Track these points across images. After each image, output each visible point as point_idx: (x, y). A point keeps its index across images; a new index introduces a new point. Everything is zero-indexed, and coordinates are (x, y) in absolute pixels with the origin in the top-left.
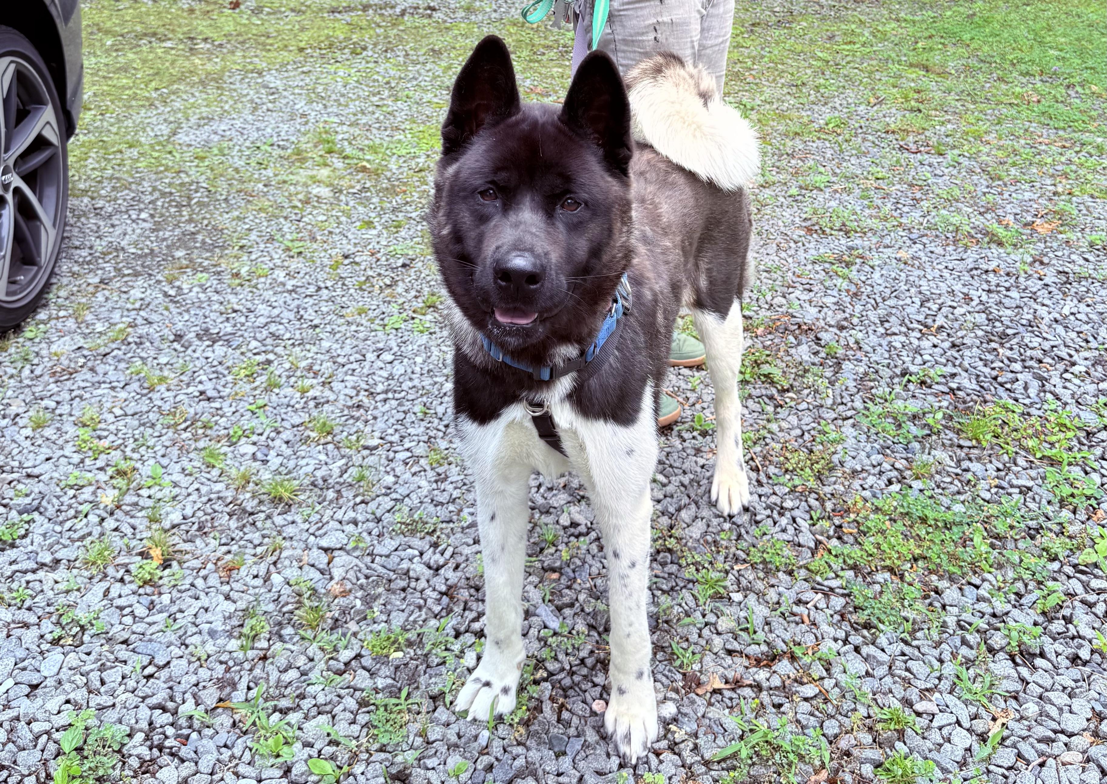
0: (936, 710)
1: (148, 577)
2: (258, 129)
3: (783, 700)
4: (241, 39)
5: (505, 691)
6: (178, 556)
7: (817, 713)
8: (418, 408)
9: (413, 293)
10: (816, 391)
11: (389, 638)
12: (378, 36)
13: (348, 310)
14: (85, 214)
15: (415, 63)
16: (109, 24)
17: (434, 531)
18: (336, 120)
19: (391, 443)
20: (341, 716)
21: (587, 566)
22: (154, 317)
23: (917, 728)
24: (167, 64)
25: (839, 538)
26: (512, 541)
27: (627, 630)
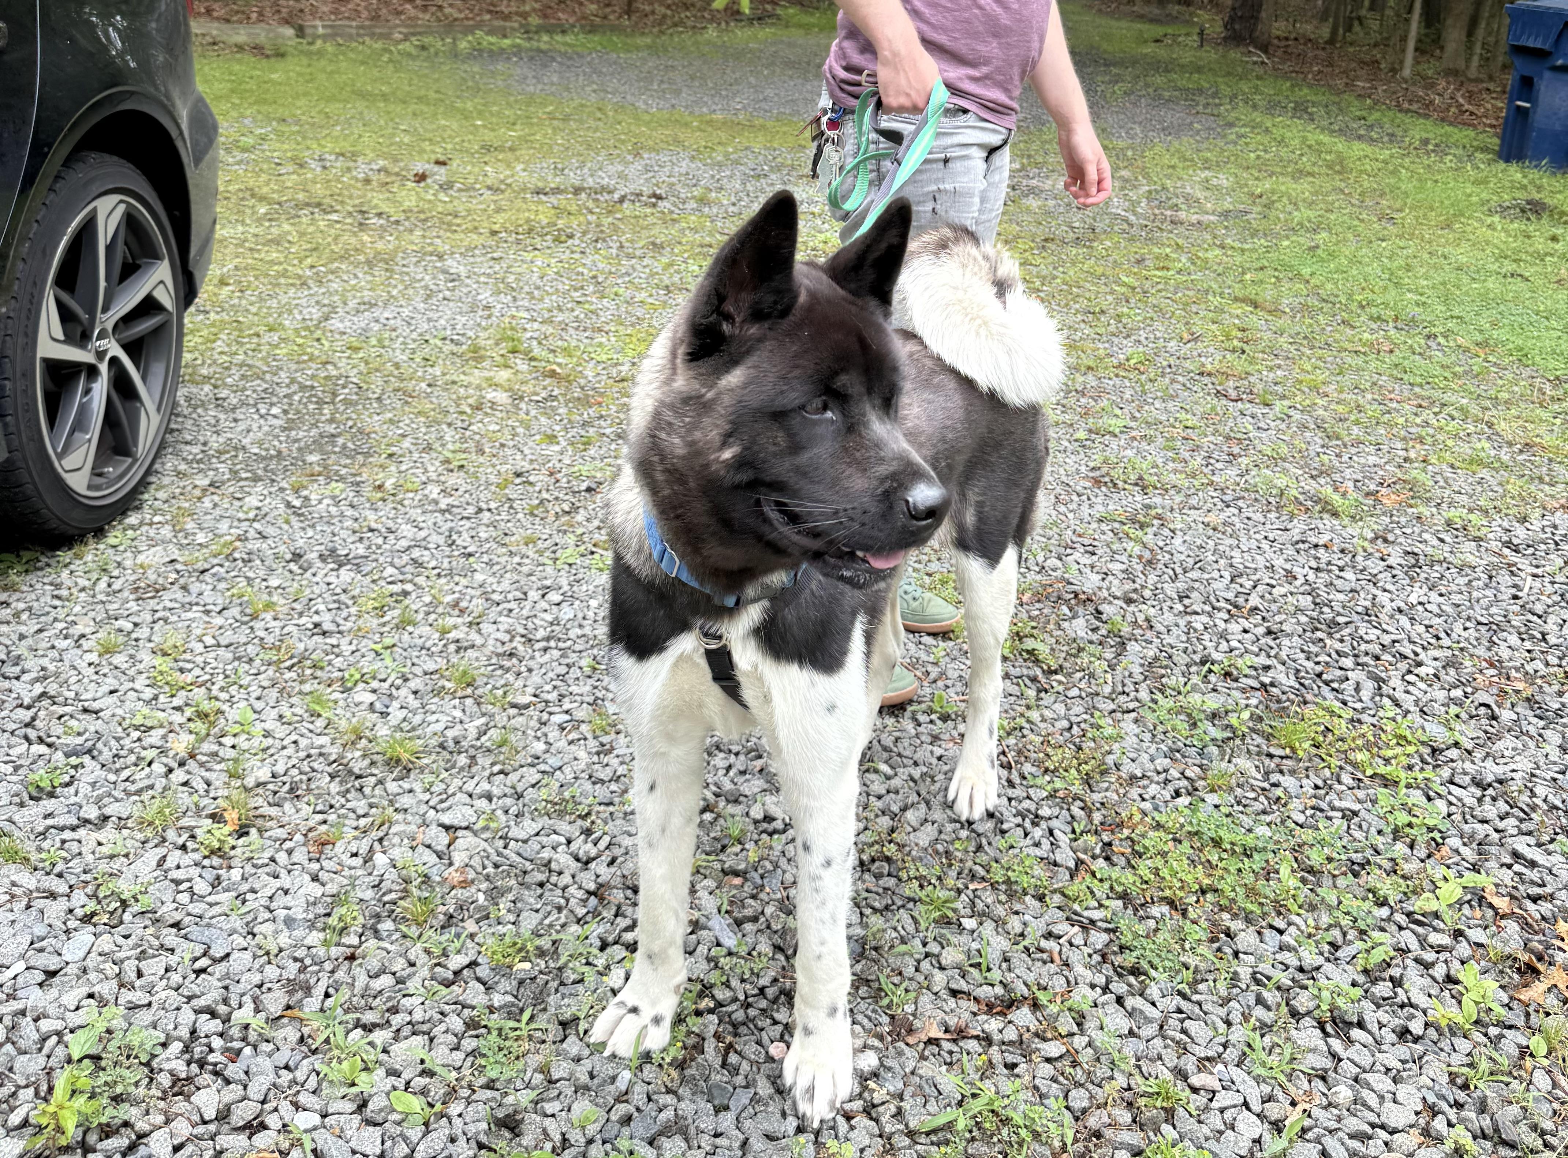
0: (1217, 1086)
1: (217, 845)
2: (429, 320)
3: (1018, 1059)
4: (422, 216)
5: (657, 1020)
6: (259, 822)
7: (1061, 1079)
8: (586, 662)
9: (596, 523)
10: (1092, 675)
11: (515, 944)
12: (589, 223)
13: (513, 539)
14: (203, 404)
15: (630, 257)
16: (265, 190)
17: (589, 814)
18: (525, 315)
19: (547, 702)
20: (441, 1038)
21: (779, 871)
22: (270, 531)
23: (1192, 1108)
24: (330, 239)
25: (1107, 859)
26: (677, 821)
27: (817, 950)
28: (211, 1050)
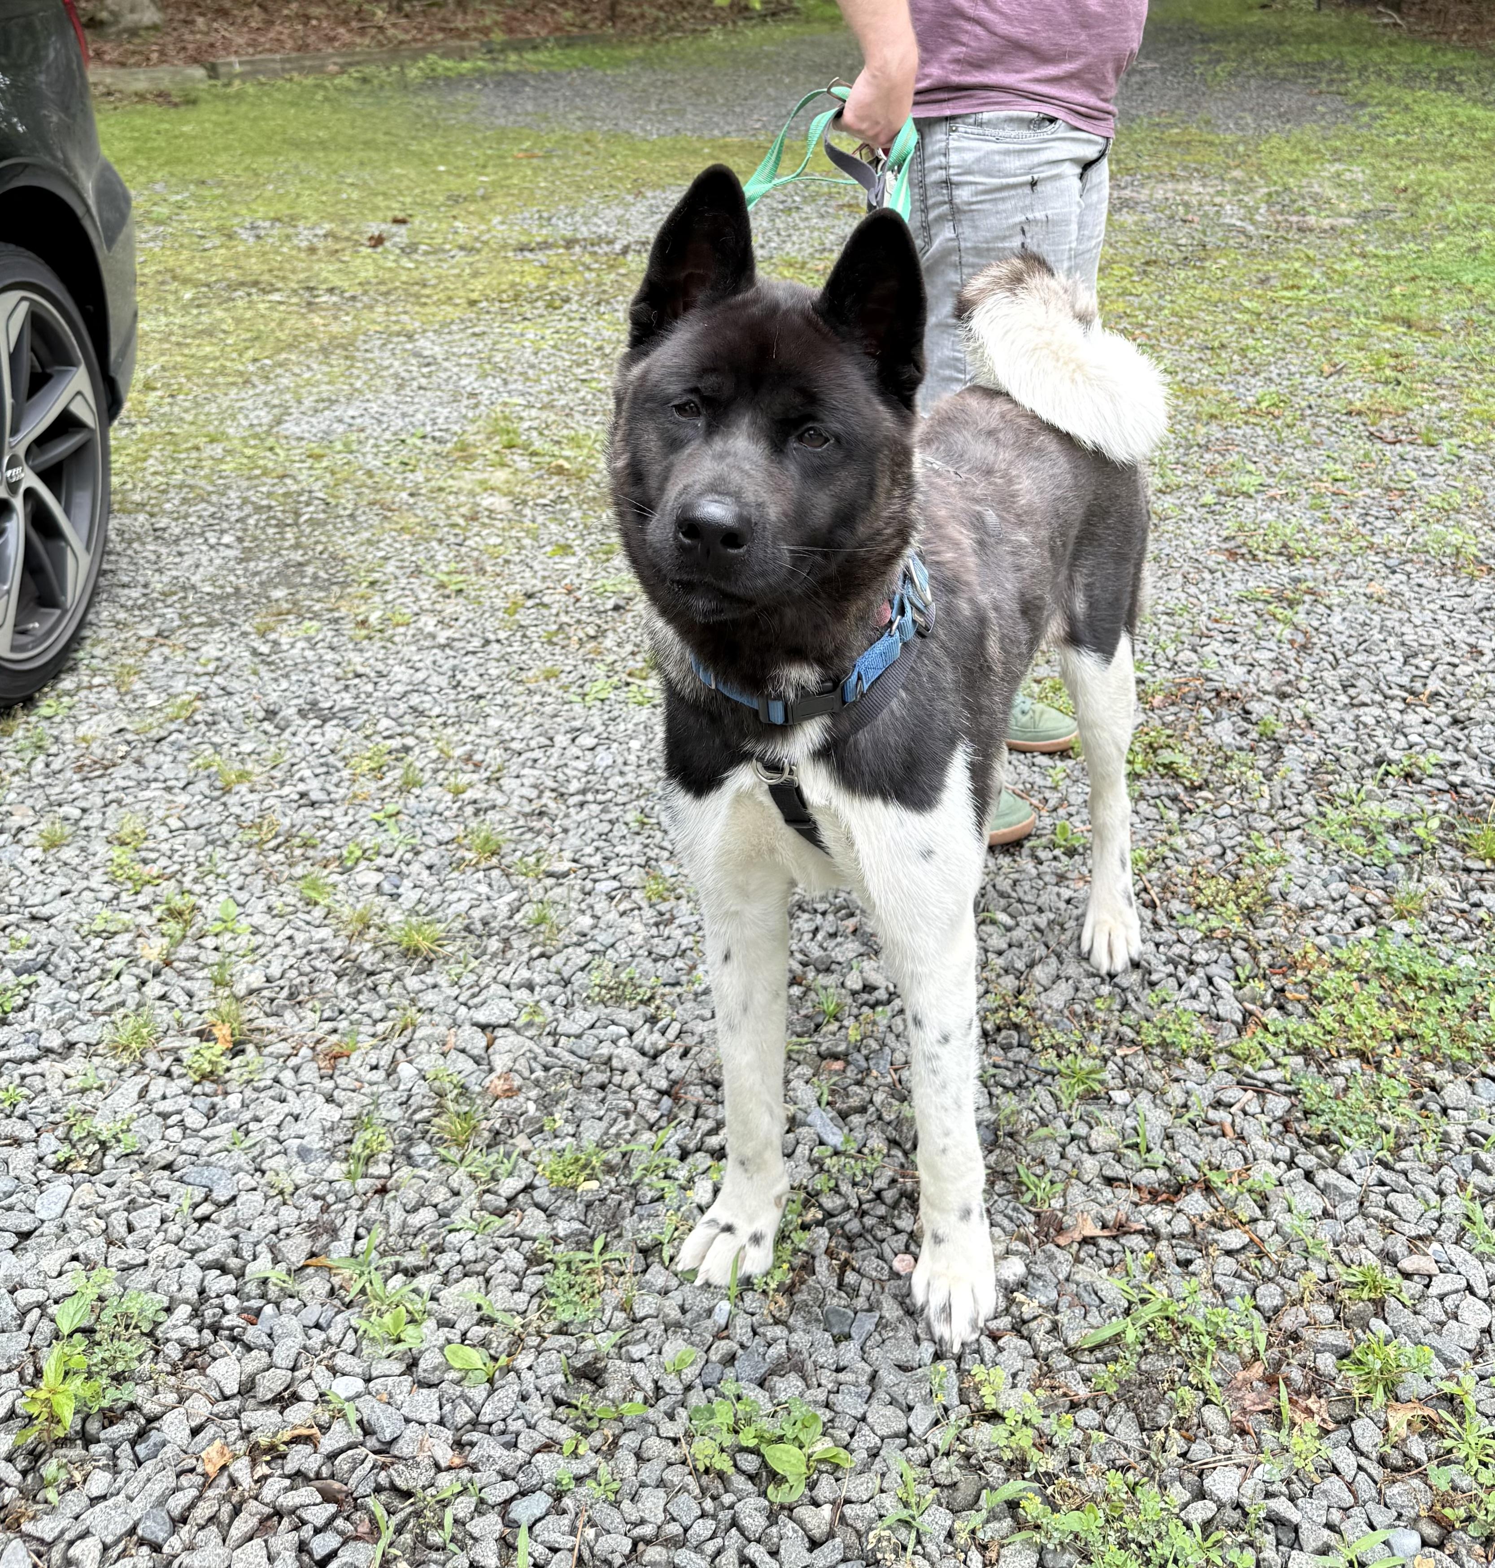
0: (1434, 1269)
1: (208, 1068)
2: (404, 415)
3: (1192, 1254)
4: (383, 288)
5: (756, 1239)
6: (256, 1037)
7: (1246, 1274)
8: (632, 816)
9: (629, 648)
10: (1244, 789)
11: (577, 1160)
12: (588, 282)
13: (530, 674)
14: (139, 538)
16: (188, 270)
17: (652, 998)
18: (521, 400)
19: (589, 867)
20: (499, 1279)
21: (887, 1050)
22: (236, 685)
23: (1405, 1297)
24: (273, 325)
25: (1281, 1007)
26: (760, 998)
27: (941, 1142)
28: (225, 1312)
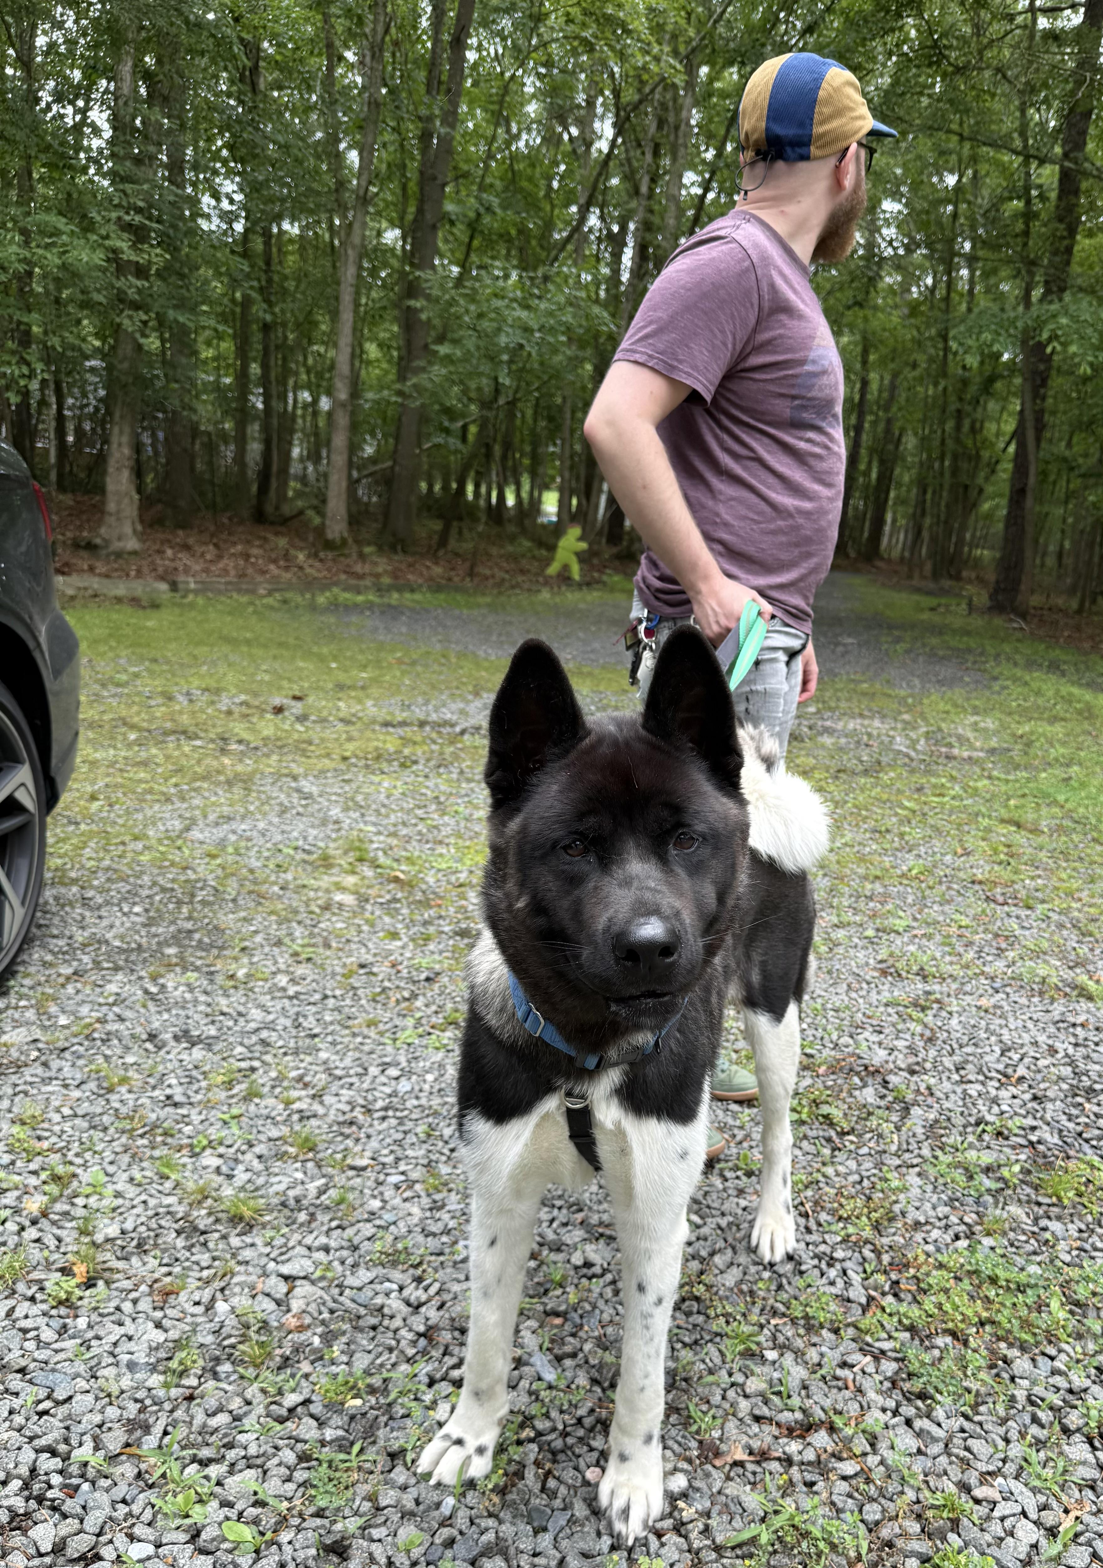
1: (64, 1295)
2: (283, 832)
3: (816, 1477)
4: (279, 743)
5: (481, 1451)
6: (107, 1275)
7: (856, 1494)
8: (421, 1129)
9: (434, 1008)
10: (880, 1136)
11: (347, 1382)
12: (433, 752)
13: (356, 1022)
14: (70, 904)
16: (136, 720)
17: (420, 1263)
18: (373, 829)
19: (384, 1164)
20: (274, 1471)
21: (597, 1311)
22: (128, 1014)
23: (975, 1518)
24: (193, 762)
25: (896, 1295)
26: (511, 1271)
27: (641, 1382)
28: (50, 1487)
